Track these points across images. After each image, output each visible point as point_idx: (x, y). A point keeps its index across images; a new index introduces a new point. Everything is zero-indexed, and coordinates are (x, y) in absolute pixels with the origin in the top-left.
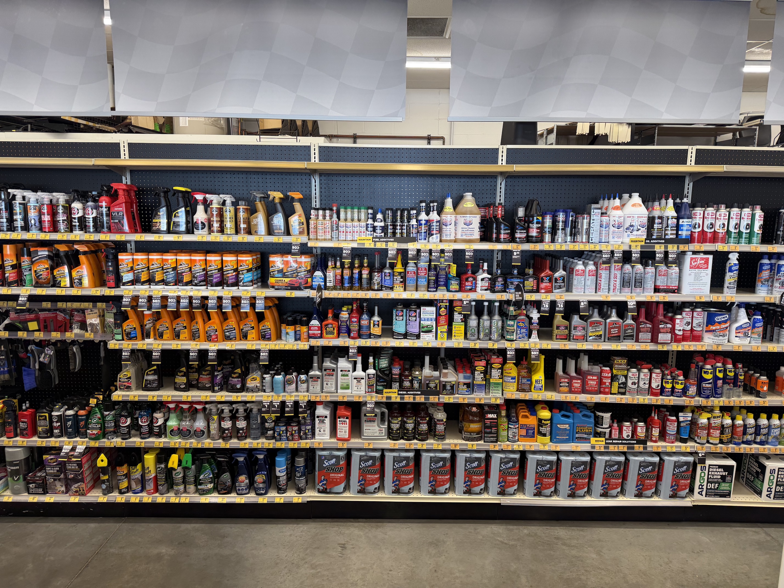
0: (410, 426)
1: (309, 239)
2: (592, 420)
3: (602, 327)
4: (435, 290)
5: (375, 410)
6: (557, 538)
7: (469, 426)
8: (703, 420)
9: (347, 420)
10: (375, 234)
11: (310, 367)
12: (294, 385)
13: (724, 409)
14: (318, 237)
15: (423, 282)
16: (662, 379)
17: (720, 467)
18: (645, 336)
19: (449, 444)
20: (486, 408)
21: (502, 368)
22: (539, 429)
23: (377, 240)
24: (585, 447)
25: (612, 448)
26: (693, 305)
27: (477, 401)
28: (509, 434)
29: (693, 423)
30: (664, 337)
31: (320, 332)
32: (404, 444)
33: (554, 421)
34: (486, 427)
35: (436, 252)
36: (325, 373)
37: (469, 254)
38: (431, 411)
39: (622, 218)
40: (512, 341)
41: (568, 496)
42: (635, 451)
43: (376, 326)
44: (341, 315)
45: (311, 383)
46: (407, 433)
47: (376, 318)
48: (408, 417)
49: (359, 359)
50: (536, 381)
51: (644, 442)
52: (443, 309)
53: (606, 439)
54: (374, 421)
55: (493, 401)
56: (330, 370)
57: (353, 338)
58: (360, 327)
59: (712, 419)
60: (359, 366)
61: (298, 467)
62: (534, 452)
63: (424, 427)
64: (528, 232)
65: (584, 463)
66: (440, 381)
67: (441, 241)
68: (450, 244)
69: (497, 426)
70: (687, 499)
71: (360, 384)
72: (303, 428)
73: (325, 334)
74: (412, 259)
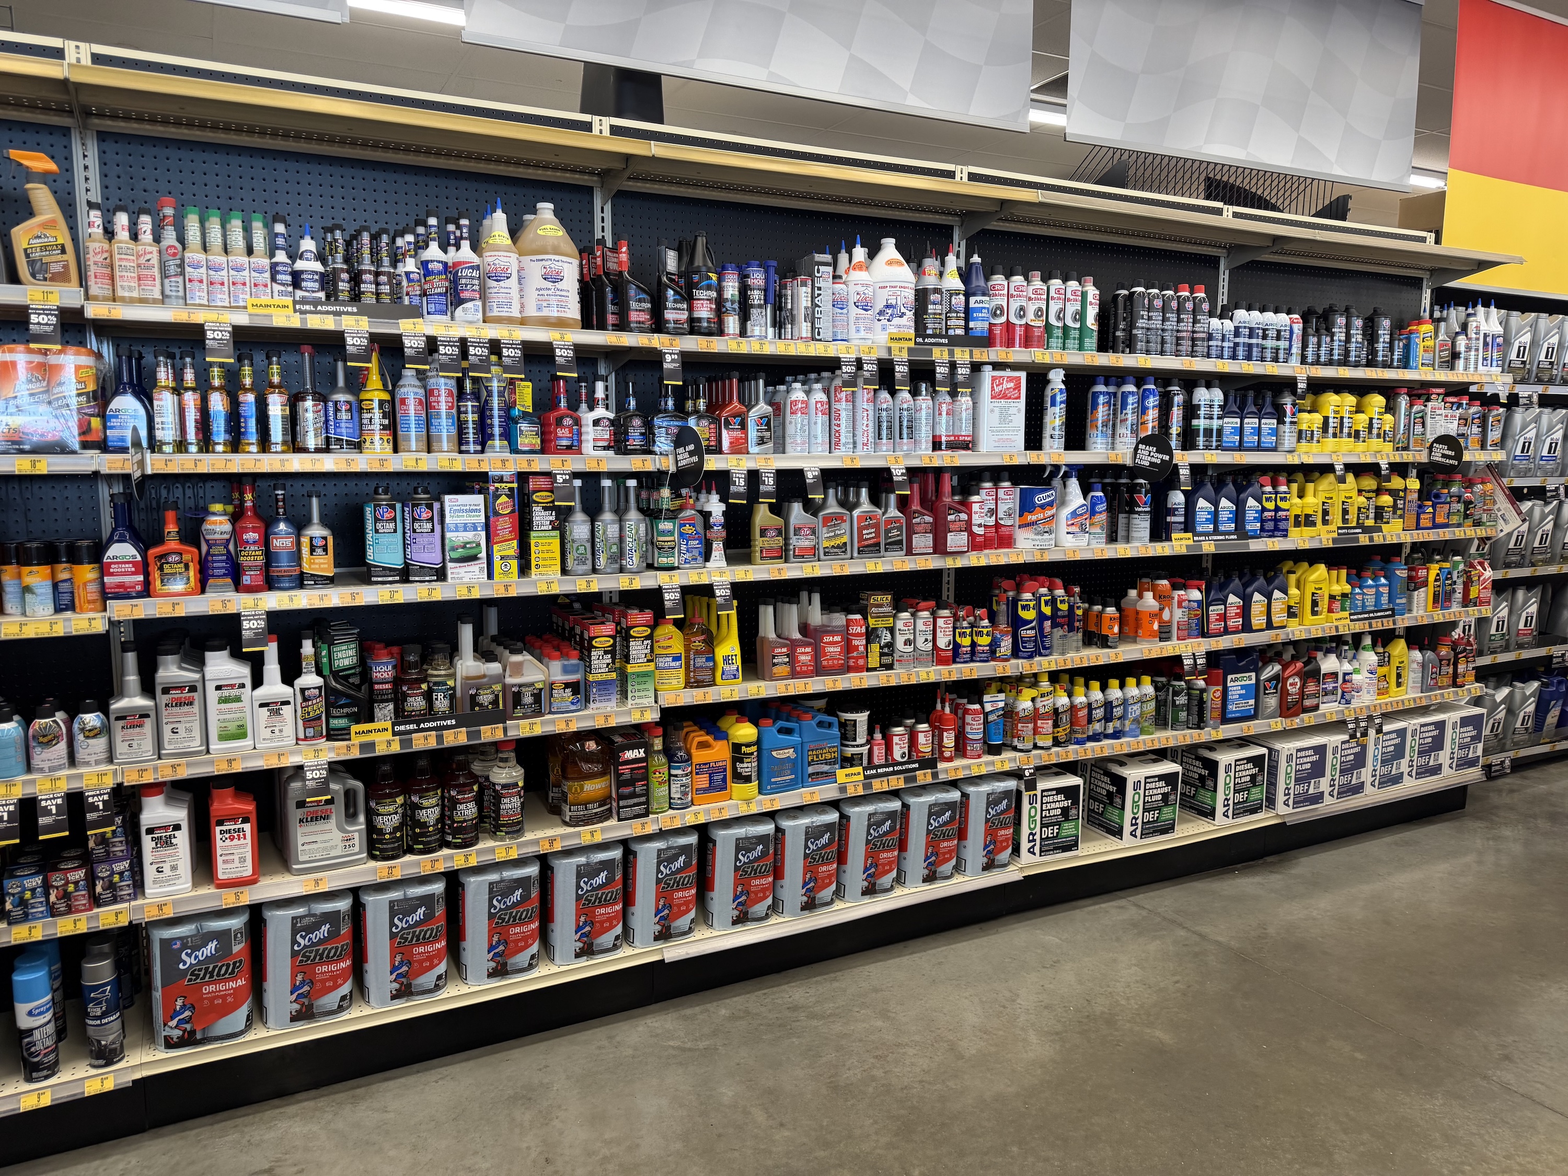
0: (430, 814)
1: (87, 298)
2: (835, 731)
3: (846, 526)
4: (479, 448)
5: (334, 786)
6: (794, 1008)
7: (582, 787)
8: (1024, 704)
9: (247, 827)
10: (299, 294)
12: (62, 746)
13: (1054, 677)
14: (120, 293)
15: (445, 429)
16: (955, 628)
17: (1059, 791)
18: (923, 541)
19: (536, 842)
20: (618, 739)
21: (650, 637)
22: (734, 768)
23: (307, 307)
24: (826, 792)
25: (878, 786)
26: (996, 474)
27: (599, 724)
28: (673, 790)
29: (1009, 713)
30: (957, 540)
31: (141, 578)
32: (418, 863)
33: (765, 745)
34: (620, 784)
35: (479, 344)
36: (163, 699)
37: (564, 353)
38: (477, 767)
39: (871, 289)
40: (672, 568)
41: (803, 909)
42: (919, 783)
43: (319, 551)
44: (206, 526)
45: (119, 735)
46: (422, 835)
47: (317, 531)
48: (422, 793)
49: (271, 651)
50: (726, 659)
51: (929, 763)
52: (504, 499)
53: (865, 769)
54: (326, 818)
55: (636, 718)
56: (181, 688)
57: (250, 589)
58: (270, 557)
59: (1039, 699)
60: (272, 669)
63: (468, 810)
64: (691, 309)
65: (829, 827)
66: (505, 687)
67: (484, 321)
68: (511, 327)
69: (646, 778)
70: (1011, 868)
71: (278, 718)
72: (102, 871)
73: (158, 583)
74: (414, 360)
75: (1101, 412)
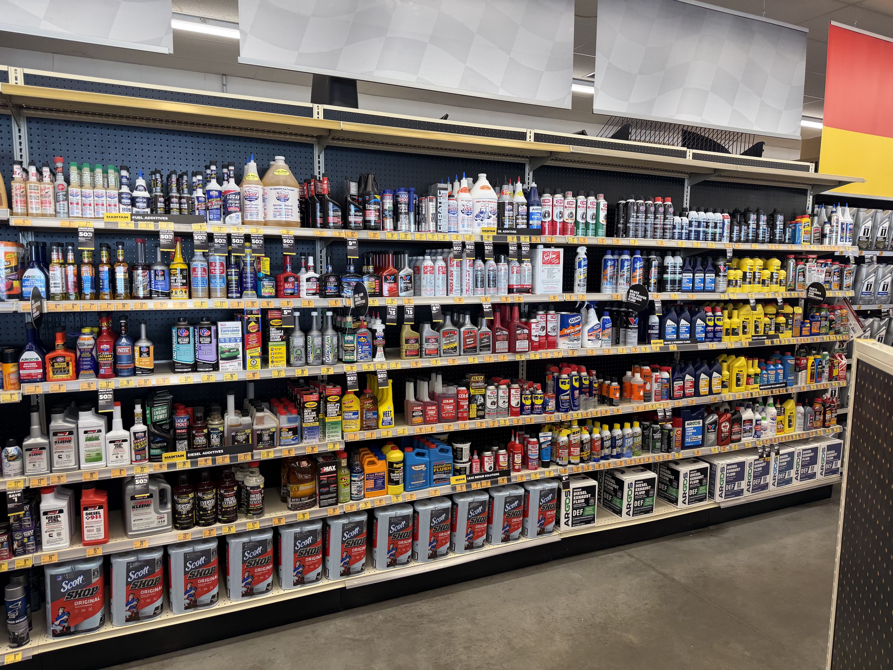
0: (208, 503)
1: (12, 214)
2: (450, 454)
3: (456, 337)
4: (239, 295)
5: (151, 487)
6: (421, 616)
7: (298, 488)
8: (563, 438)
9: (101, 511)
10: (135, 210)
11: (27, 433)
13: (582, 423)
14: (30, 211)
15: (219, 284)
16: (521, 395)
17: (583, 489)
18: (501, 345)
19: (271, 520)
20: (321, 460)
21: (339, 401)
22: (389, 476)
23: (139, 218)
24: (444, 490)
25: (475, 486)
26: (547, 306)
27: (308, 452)
28: (353, 489)
29: (554, 443)
30: (522, 345)
31: (41, 371)
32: (201, 532)
33: (408, 463)
34: (321, 486)
35: (238, 237)
36: (54, 439)
37: (288, 241)
38: (239, 476)
39: (471, 203)
40: (353, 362)
41: (429, 558)
42: (499, 484)
43: (145, 355)
44: (80, 341)
45: (28, 459)
46: (204, 515)
47: (144, 343)
48: (204, 492)
49: (117, 411)
50: (385, 414)
51: (506, 473)
52: (253, 324)
53: (467, 476)
54: (148, 505)
55: (330, 448)
56: (64, 433)
57: (104, 377)
58: (116, 358)
59: (572, 436)
60: (117, 421)
61: (13, 603)
62: (385, 508)
63: (231, 501)
64: (364, 215)
65: (445, 510)
66: (253, 431)
67: (243, 223)
68: (258, 227)
69: (336, 482)
70: (555, 533)
71: (120, 449)
72: (18, 536)
73: (51, 373)
74: (199, 247)
75: (609, 271)
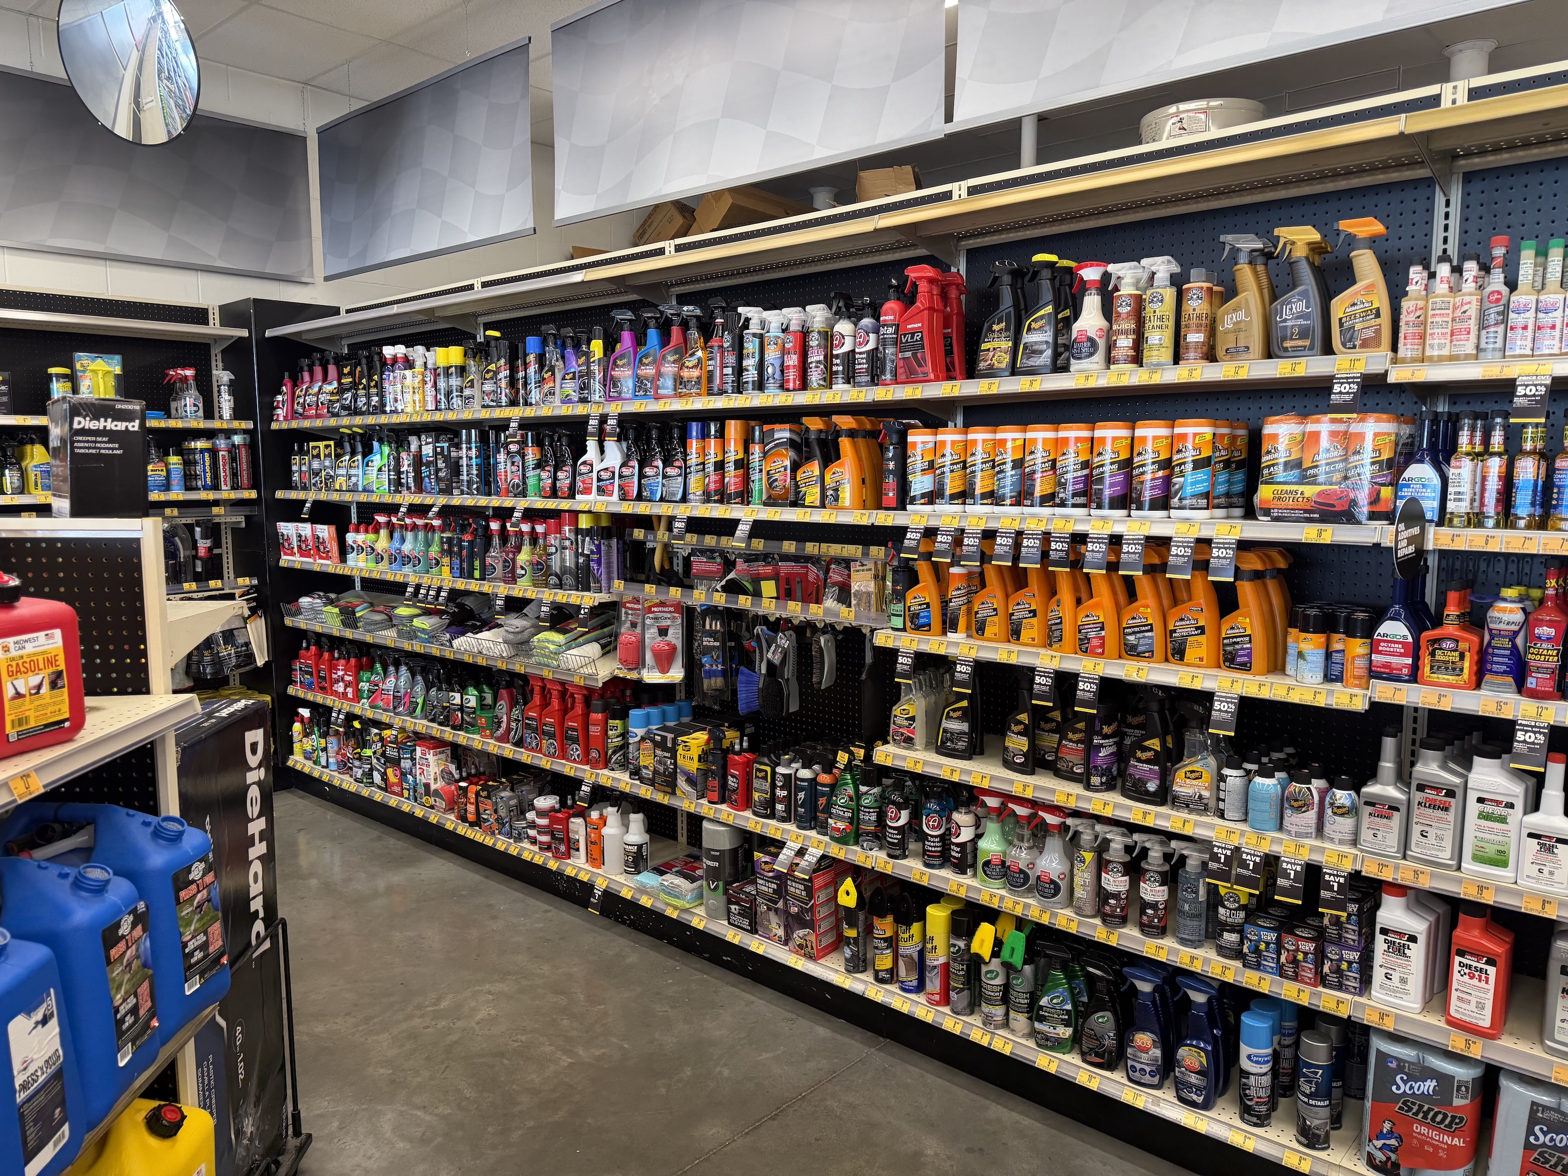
1: (1395, 361)
12: (1312, 815)
14: (1430, 352)
31: (1409, 661)
36: (1418, 796)
45: (1366, 820)
49: (1556, 772)
56: (1438, 789)
57: (1535, 695)
60: (1554, 795)
61: (1310, 1066)
71: (1550, 857)
72: (1332, 952)
73: (1427, 669)
